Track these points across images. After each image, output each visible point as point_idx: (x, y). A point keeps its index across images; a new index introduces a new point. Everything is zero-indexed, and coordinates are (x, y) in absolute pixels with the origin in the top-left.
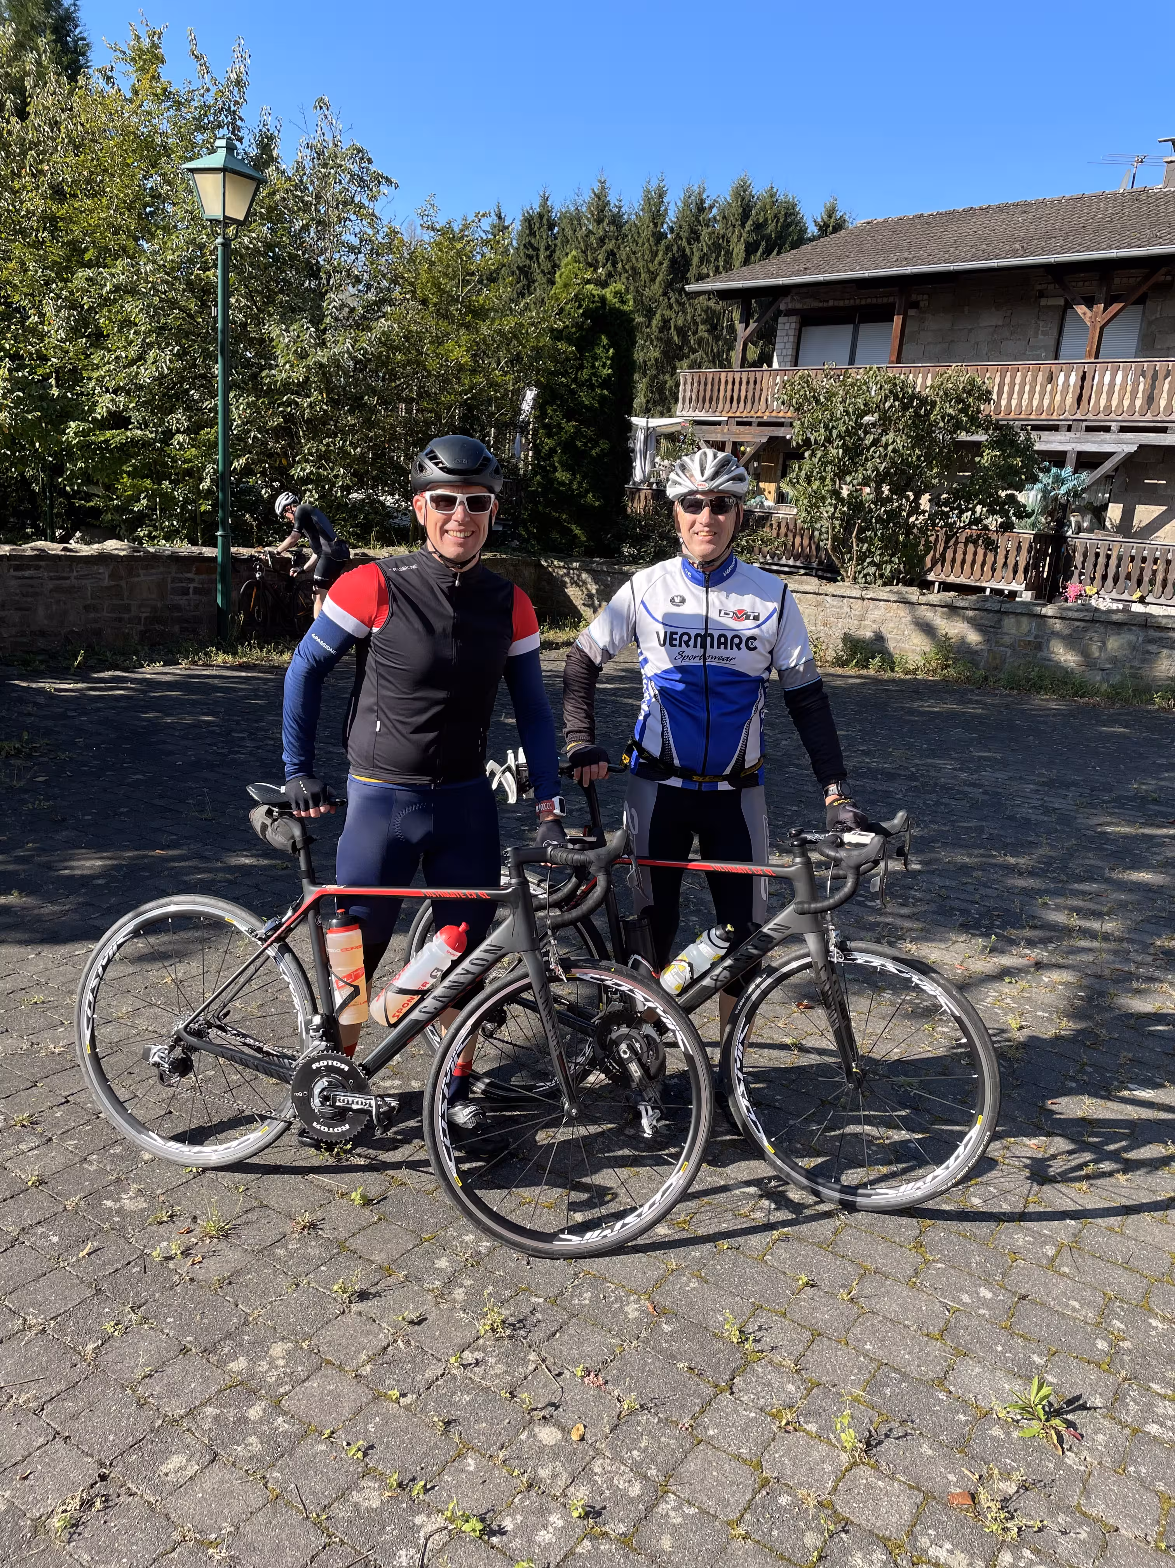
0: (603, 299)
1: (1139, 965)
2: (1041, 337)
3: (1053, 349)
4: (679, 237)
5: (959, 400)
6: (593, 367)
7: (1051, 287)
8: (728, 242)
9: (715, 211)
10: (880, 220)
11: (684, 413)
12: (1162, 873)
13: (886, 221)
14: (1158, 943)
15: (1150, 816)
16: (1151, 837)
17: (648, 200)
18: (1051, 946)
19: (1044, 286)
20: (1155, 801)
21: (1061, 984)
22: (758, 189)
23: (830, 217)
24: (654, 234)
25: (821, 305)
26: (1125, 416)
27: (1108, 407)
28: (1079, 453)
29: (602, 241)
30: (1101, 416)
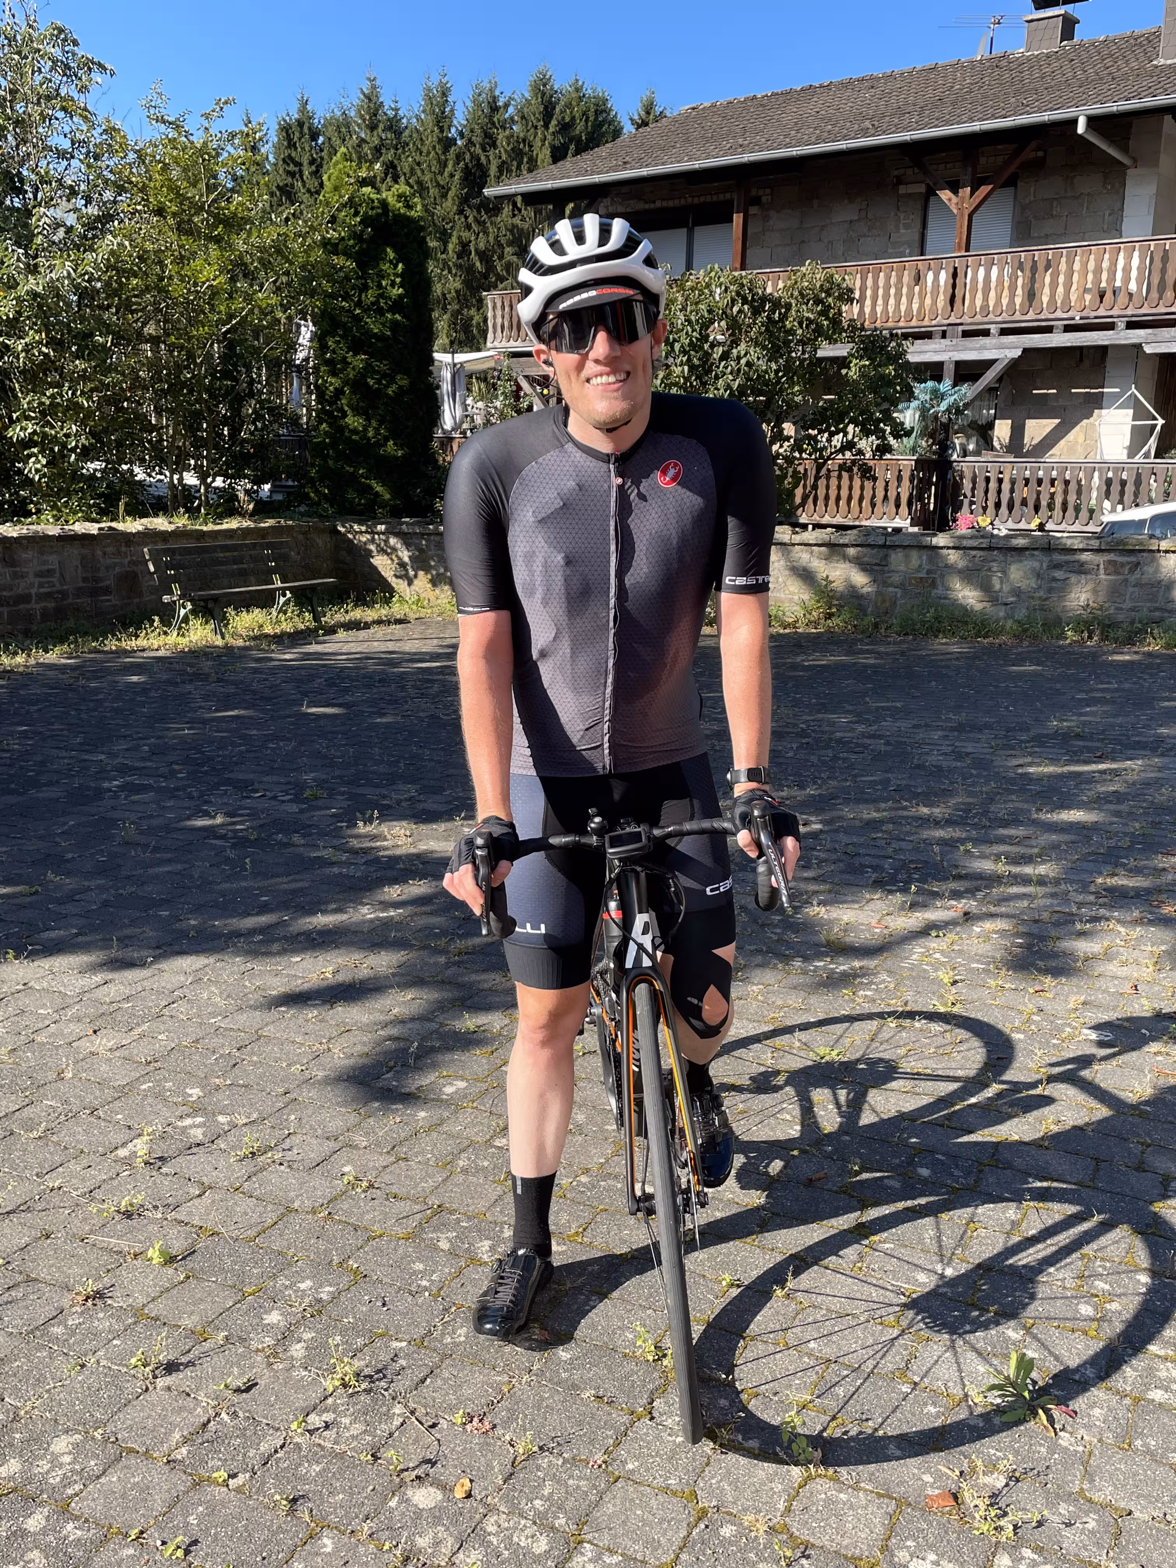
0: (384, 204)
1: (1080, 905)
2: (902, 231)
3: (917, 245)
4: (470, 142)
5: (818, 301)
6: (380, 286)
7: (909, 171)
8: (531, 146)
9: (511, 110)
10: (707, 104)
11: (496, 344)
12: (1094, 809)
13: (714, 106)
14: (1100, 880)
15: (1075, 753)
16: (1079, 774)
17: (430, 99)
18: (980, 895)
19: (902, 171)
20: (1078, 736)
21: (996, 932)
22: (561, 83)
23: (648, 113)
24: (440, 140)
25: (647, 206)
26: (1005, 317)
27: (985, 306)
28: (958, 364)
29: (377, 151)
30: (978, 318)
